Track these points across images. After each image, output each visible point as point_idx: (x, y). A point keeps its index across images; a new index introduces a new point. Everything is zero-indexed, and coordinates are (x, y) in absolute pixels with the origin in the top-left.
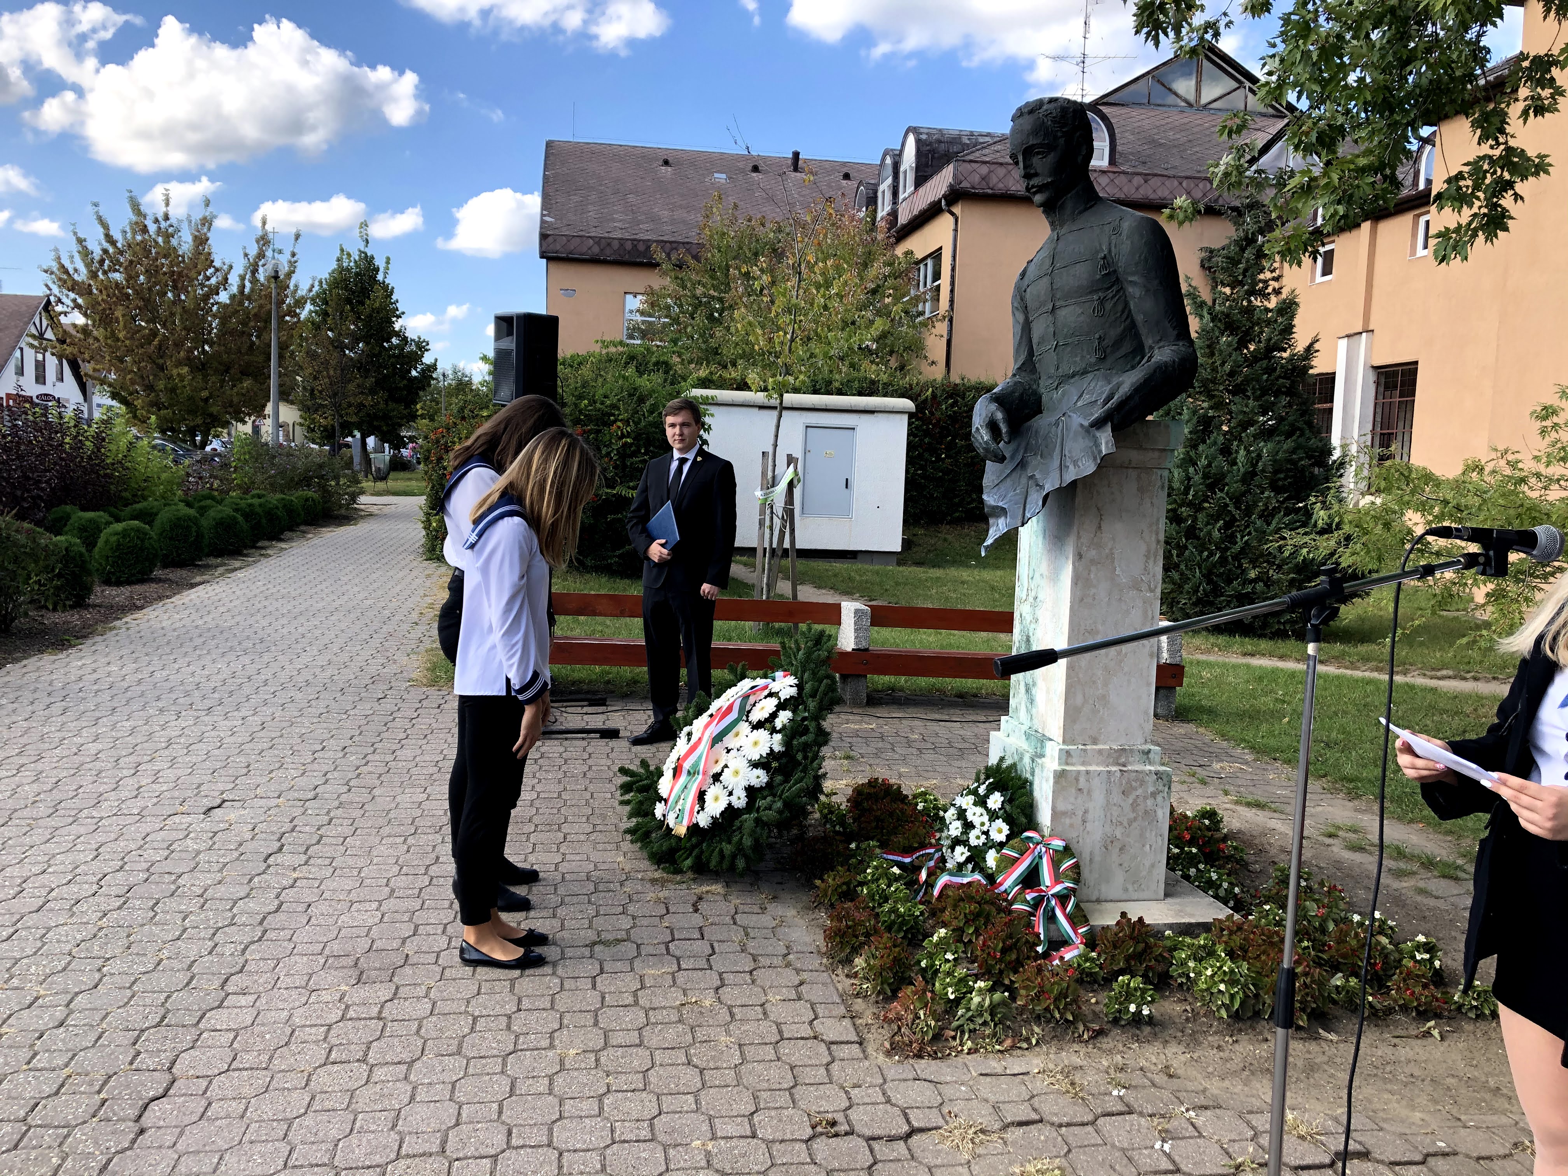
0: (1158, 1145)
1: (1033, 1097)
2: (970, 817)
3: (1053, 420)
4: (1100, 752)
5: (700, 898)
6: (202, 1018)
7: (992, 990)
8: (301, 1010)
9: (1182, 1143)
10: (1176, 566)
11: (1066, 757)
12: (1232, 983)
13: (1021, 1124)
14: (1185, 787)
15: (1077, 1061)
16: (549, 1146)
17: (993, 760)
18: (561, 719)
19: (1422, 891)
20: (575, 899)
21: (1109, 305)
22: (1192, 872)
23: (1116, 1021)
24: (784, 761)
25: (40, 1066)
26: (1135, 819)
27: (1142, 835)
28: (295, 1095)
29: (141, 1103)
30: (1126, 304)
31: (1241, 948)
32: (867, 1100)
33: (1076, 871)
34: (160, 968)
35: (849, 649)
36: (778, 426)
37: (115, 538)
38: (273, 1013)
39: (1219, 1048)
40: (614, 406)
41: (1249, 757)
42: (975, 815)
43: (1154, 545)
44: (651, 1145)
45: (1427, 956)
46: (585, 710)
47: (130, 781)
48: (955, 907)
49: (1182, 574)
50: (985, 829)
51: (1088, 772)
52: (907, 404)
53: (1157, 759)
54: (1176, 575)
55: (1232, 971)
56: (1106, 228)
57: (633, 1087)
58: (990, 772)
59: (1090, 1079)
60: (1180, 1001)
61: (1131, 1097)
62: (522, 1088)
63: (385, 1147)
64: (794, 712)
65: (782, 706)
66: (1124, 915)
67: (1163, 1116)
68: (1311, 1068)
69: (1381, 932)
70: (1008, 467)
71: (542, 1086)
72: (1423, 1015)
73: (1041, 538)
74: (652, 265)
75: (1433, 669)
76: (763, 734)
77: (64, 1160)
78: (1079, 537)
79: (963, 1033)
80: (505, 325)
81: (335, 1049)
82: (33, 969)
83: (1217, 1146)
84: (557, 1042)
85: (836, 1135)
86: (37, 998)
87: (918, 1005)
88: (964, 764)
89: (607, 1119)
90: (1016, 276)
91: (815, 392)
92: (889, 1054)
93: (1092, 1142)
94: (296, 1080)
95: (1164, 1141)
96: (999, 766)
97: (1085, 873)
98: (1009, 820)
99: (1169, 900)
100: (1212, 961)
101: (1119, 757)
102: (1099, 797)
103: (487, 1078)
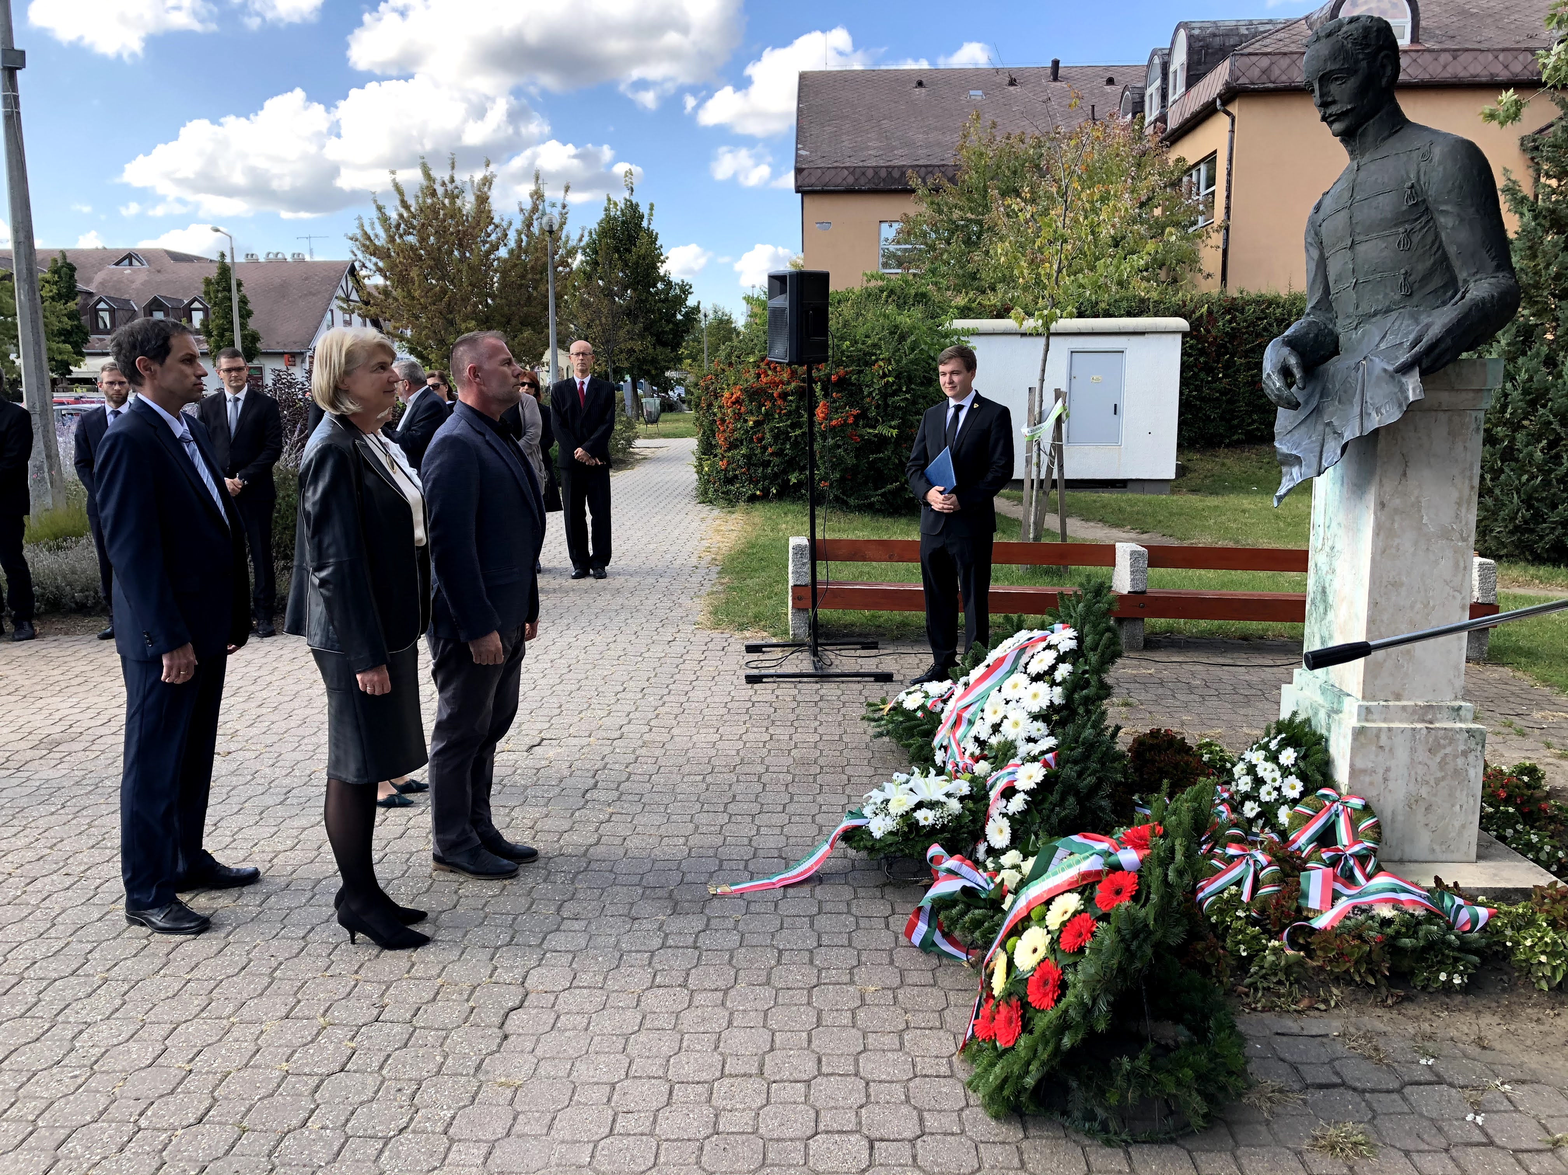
0: (1470, 1117)
1: (1333, 1060)
2: (1261, 773)
3: (1352, 363)
4: (1404, 708)
6: (544, 939)
8: (626, 937)
9: (1496, 1117)
11: (1366, 713)
12: (1554, 954)
13: (1322, 1086)
14: (1500, 740)
15: (1380, 1026)
16: (856, 1075)
17: (1285, 715)
18: (836, 662)
21: (1416, 238)
22: (1509, 832)
23: (1425, 989)
24: (1065, 713)
25: (418, 975)
26: (1443, 778)
27: (1451, 795)
28: (629, 1013)
29: (502, 1012)
30: (1437, 236)
31: (1565, 918)
33: (1377, 831)
35: (1125, 592)
39: (1538, 1020)
40: (876, 346)
42: (1266, 770)
43: (1466, 491)
44: (951, 1081)
49: (1497, 500)
50: (1277, 784)
51: (1390, 729)
52: (1180, 323)
53: (1470, 716)
55: (1555, 943)
56: (1415, 154)
57: (930, 1025)
58: (1281, 727)
59: (1395, 1046)
60: (1494, 969)
61: (1440, 1067)
62: (827, 1019)
63: (711, 1066)
64: (1073, 664)
65: (1061, 659)
67: (1475, 1088)
70: (1301, 414)
71: (845, 1019)
73: (1338, 485)
74: (908, 192)
76: (1042, 686)
77: (446, 1057)
78: (1381, 486)
79: (1256, 990)
80: (778, 283)
81: (659, 974)
83: (1534, 1123)
84: (856, 978)
88: (1250, 711)
89: (908, 1053)
90: (1311, 210)
91: (1081, 315)
93: (1398, 1109)
94: (628, 1000)
95: (1476, 1113)
96: (1291, 720)
97: (1387, 832)
98: (1302, 776)
99: (1482, 864)
100: (1532, 931)
101: (1425, 714)
102: (1402, 755)
103: (795, 1008)
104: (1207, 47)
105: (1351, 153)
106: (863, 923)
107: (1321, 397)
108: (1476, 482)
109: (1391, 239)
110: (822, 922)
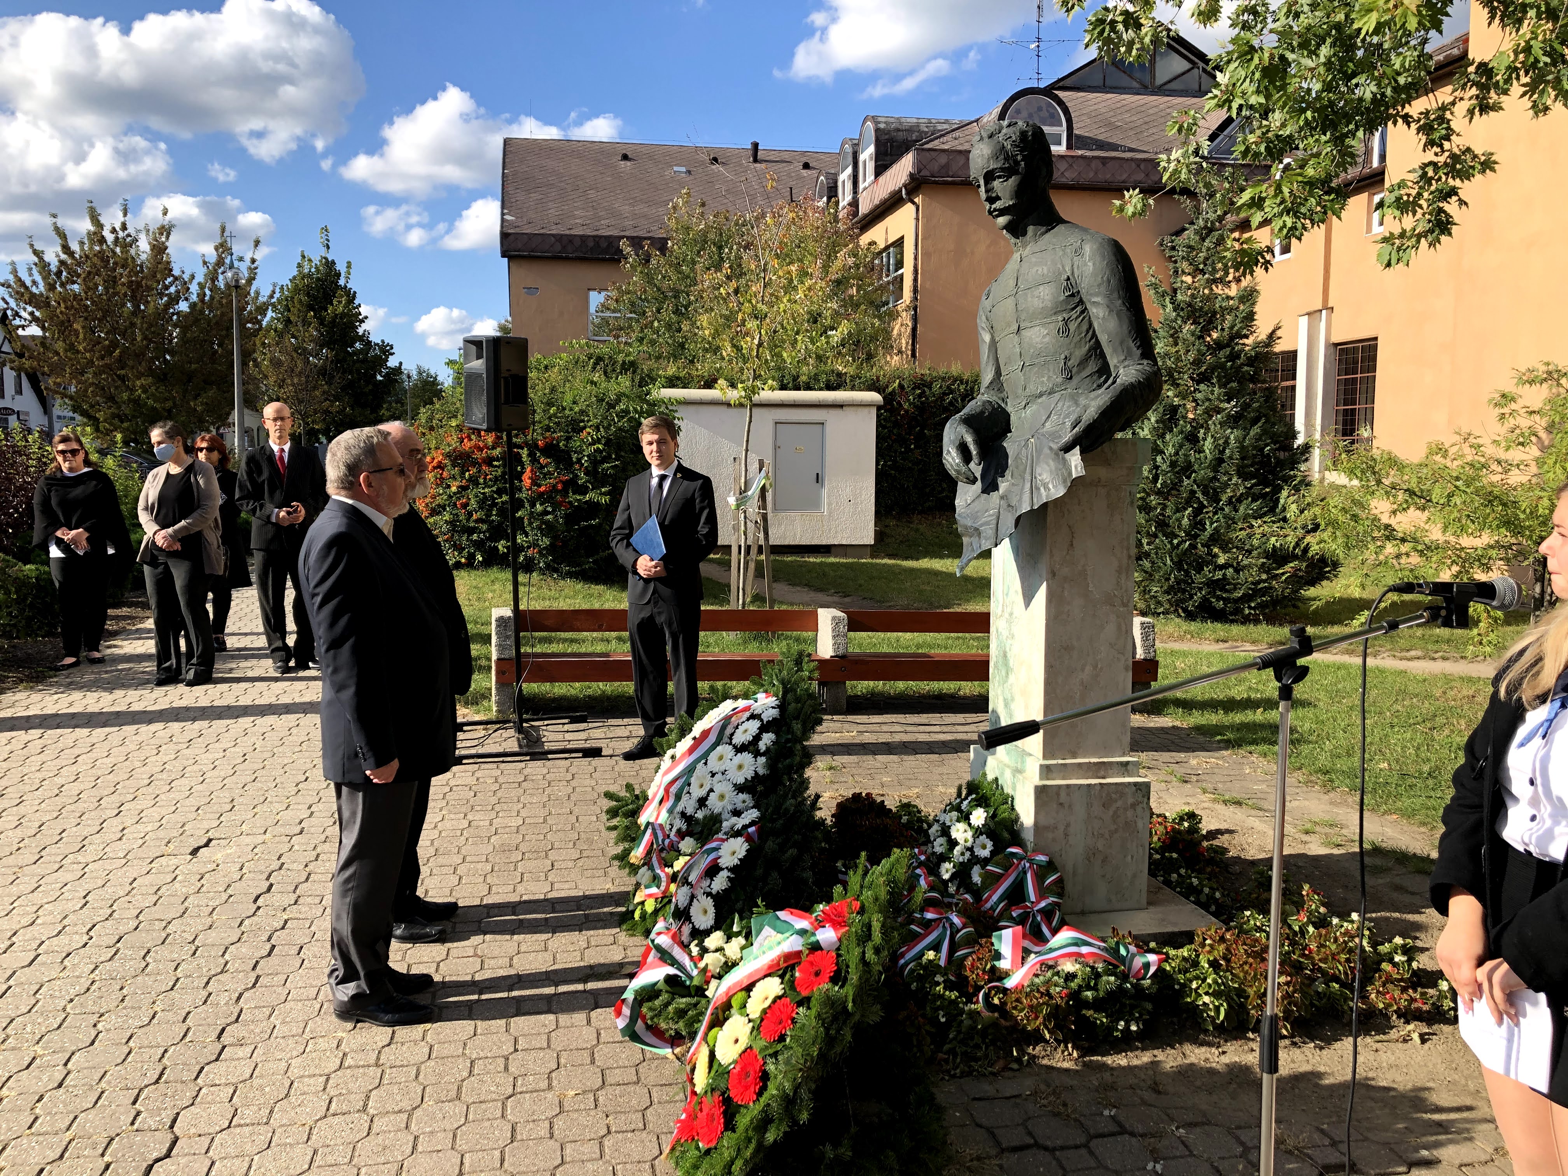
0: (1150, 1166)
1: (1026, 1120)
2: (954, 835)
4: (1080, 764)
6: (200, 1072)
8: (299, 1060)
9: (1173, 1163)
10: (1147, 555)
11: (1046, 771)
12: (1216, 994)
13: (1016, 1149)
14: (1163, 786)
15: (1067, 1081)
18: (545, 738)
19: (1397, 887)
21: (1073, 326)
22: (1174, 877)
24: (769, 784)
25: (41, 1130)
26: (1116, 831)
27: (1123, 846)
28: (299, 1149)
29: (145, 1165)
30: (1091, 325)
31: (1225, 958)
33: (1059, 888)
34: (155, 1021)
35: (828, 657)
36: (750, 424)
38: (271, 1065)
40: (582, 412)
42: (959, 831)
43: (1125, 561)
45: (1404, 958)
46: (566, 727)
47: (115, 821)
50: (969, 844)
51: (1068, 786)
52: (875, 397)
53: (1136, 771)
54: (1147, 564)
55: (1215, 982)
57: (633, 1127)
58: (972, 788)
59: (1081, 1098)
61: (1123, 1117)
62: (522, 1133)
64: (777, 734)
65: (764, 728)
67: (1153, 1136)
68: (1295, 1078)
71: (543, 1129)
72: (1403, 1018)
73: (1013, 558)
74: (615, 261)
75: (1402, 650)
76: (747, 757)
78: (1052, 556)
79: (955, 1056)
80: (473, 348)
81: (335, 1100)
82: (28, 1029)
83: (1208, 1166)
84: (555, 1083)
86: (35, 1058)
88: (945, 770)
89: (609, 1161)
91: (783, 387)
93: (1086, 1165)
94: (298, 1134)
95: (1156, 1161)
96: (980, 781)
97: (1069, 887)
98: (993, 836)
99: (1152, 909)
100: (1196, 973)
101: (1098, 771)
102: (1080, 810)
103: (487, 1124)
104: (892, 140)
109: (1052, 326)
110: (520, 1023)
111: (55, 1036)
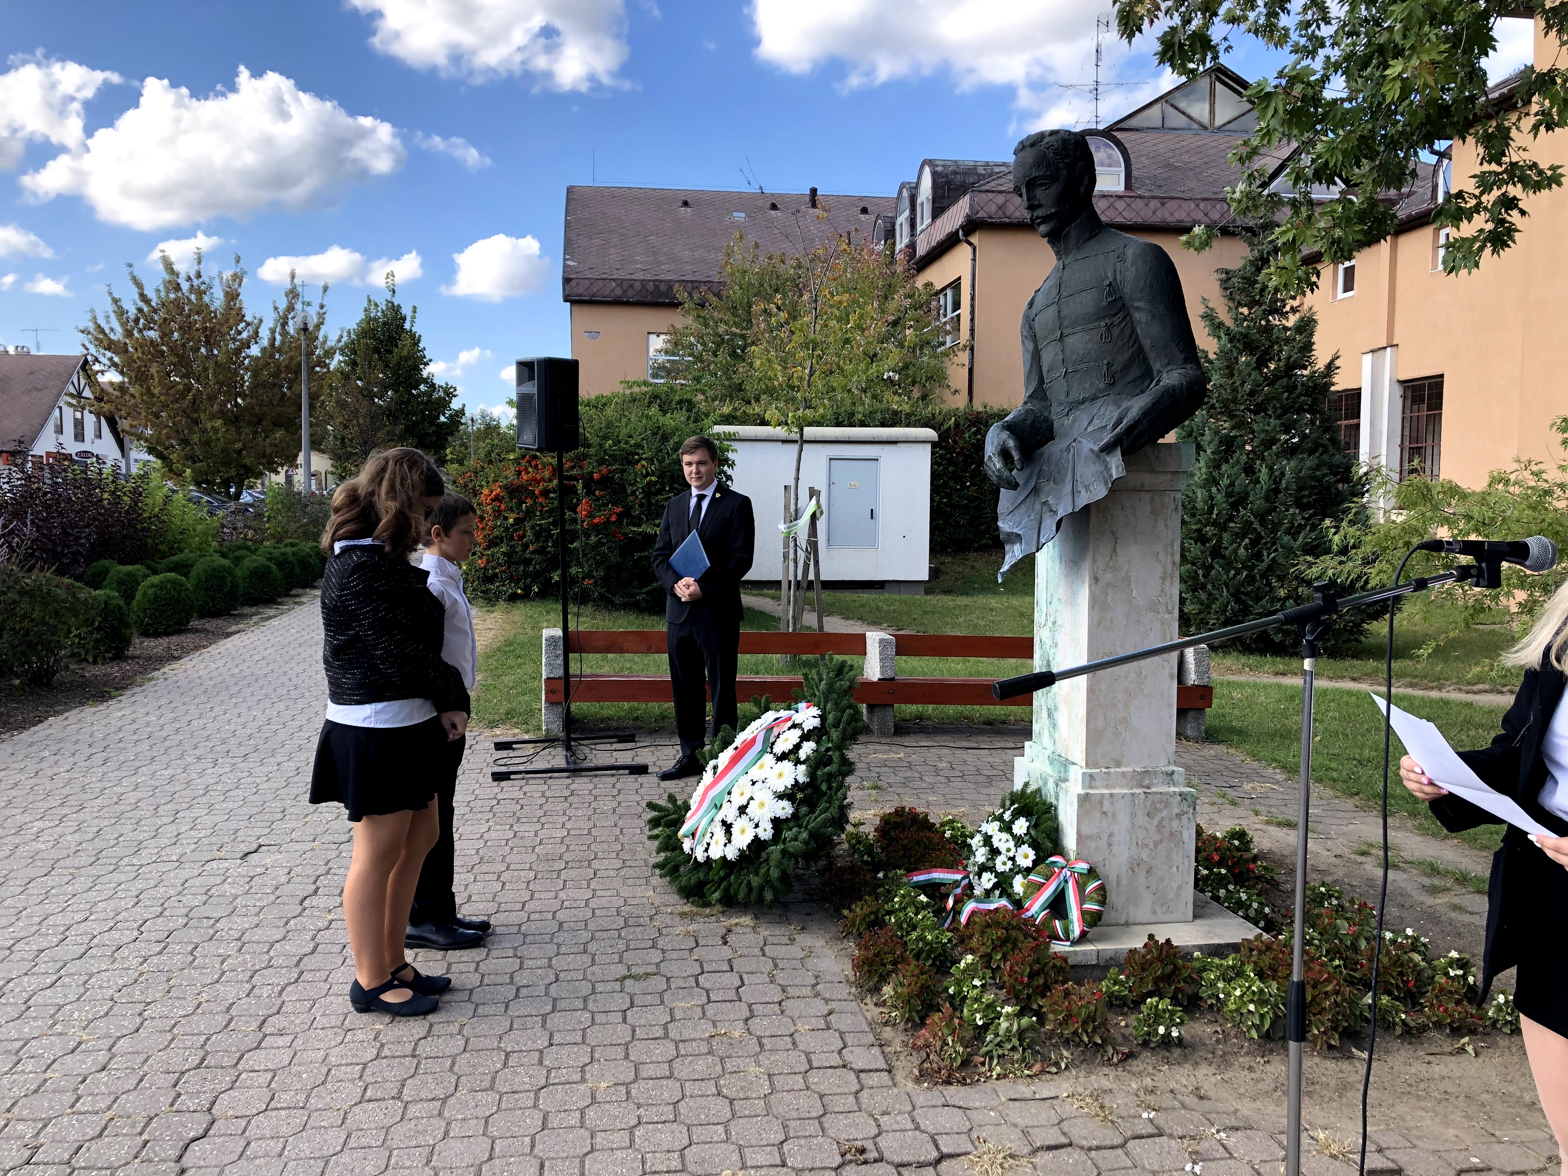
0: (1188, 1167)
1: (1062, 1120)
2: (996, 844)
3: (1064, 446)
4: (1123, 773)
5: (729, 931)
6: (240, 1058)
7: (1020, 1015)
8: (337, 1049)
9: (1212, 1165)
10: (1203, 587)
11: (1090, 780)
12: (1261, 1002)
13: (1050, 1148)
14: (1215, 809)
15: (1106, 1084)
17: (1018, 786)
18: (590, 756)
19: (1457, 908)
20: (605, 935)
21: (1116, 331)
22: (1222, 893)
23: (1145, 1044)
24: (809, 791)
25: (83, 1109)
26: (1161, 841)
27: (1168, 857)
28: (332, 1132)
29: (182, 1143)
30: (1133, 330)
31: (1271, 968)
32: (896, 1127)
33: (1102, 894)
34: (200, 1011)
35: (875, 679)
36: (799, 460)
37: (151, 591)
38: (310, 1053)
39: (1250, 1069)
40: (638, 446)
41: (1280, 777)
42: (1001, 841)
43: (1169, 566)
45: (1460, 972)
46: (615, 746)
47: (170, 828)
48: (982, 933)
49: (1210, 594)
50: (1011, 854)
51: (1111, 795)
52: (930, 433)
53: (1181, 780)
54: (1203, 596)
55: (1261, 991)
56: (1111, 255)
57: (663, 1118)
58: (1014, 798)
59: (1119, 1102)
60: (1211, 1022)
61: (1162, 1119)
62: (553, 1122)
64: (817, 743)
65: (805, 737)
66: (1151, 937)
67: (1193, 1138)
68: (1343, 1088)
69: (1414, 948)
71: (574, 1119)
72: (1457, 1031)
73: (1057, 563)
74: (674, 305)
75: (1469, 684)
76: (787, 765)
78: (1094, 561)
79: (991, 1058)
80: (526, 370)
81: (370, 1087)
82: (76, 1015)
83: (1248, 1169)
84: (588, 1076)
85: (865, 1162)
86: (80, 1043)
87: (946, 1031)
88: (992, 791)
89: (638, 1150)
90: (1025, 306)
91: (838, 424)
92: (918, 1080)
93: (1122, 1164)
94: (333, 1118)
95: (1194, 1163)
96: (1023, 791)
97: (1112, 897)
98: (1035, 845)
99: (1198, 922)
100: (1241, 981)
101: (1142, 780)
102: (1124, 820)
103: (519, 1112)
104: (949, 183)
105: (1057, 253)
106: (599, 1018)
107: (1038, 478)
108: (1177, 558)
109: (1094, 332)
110: (556, 1020)
111: (101, 1024)
